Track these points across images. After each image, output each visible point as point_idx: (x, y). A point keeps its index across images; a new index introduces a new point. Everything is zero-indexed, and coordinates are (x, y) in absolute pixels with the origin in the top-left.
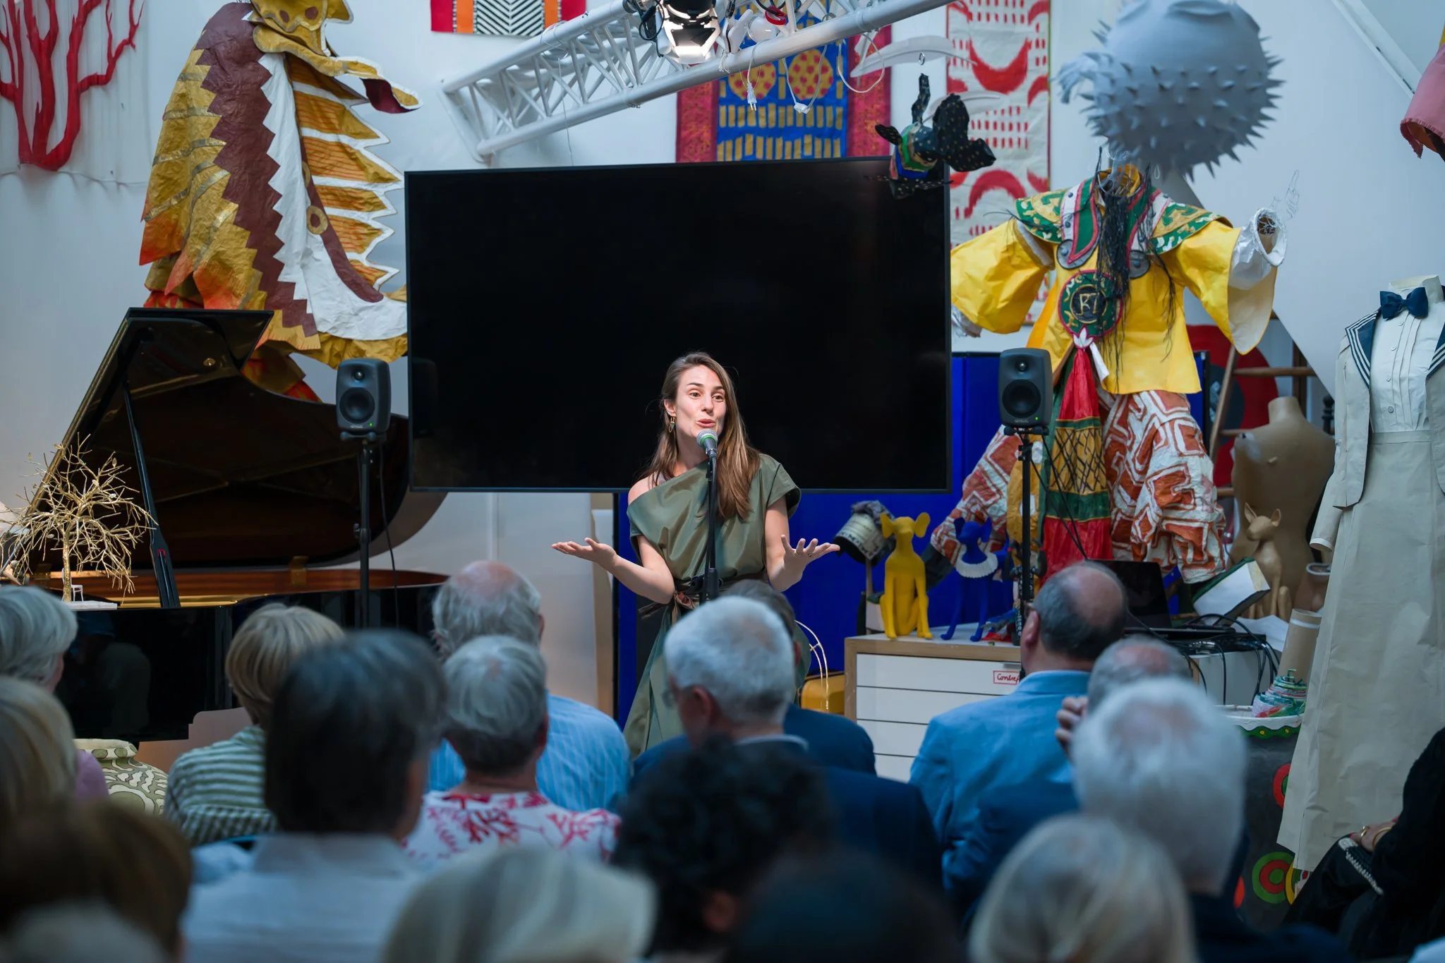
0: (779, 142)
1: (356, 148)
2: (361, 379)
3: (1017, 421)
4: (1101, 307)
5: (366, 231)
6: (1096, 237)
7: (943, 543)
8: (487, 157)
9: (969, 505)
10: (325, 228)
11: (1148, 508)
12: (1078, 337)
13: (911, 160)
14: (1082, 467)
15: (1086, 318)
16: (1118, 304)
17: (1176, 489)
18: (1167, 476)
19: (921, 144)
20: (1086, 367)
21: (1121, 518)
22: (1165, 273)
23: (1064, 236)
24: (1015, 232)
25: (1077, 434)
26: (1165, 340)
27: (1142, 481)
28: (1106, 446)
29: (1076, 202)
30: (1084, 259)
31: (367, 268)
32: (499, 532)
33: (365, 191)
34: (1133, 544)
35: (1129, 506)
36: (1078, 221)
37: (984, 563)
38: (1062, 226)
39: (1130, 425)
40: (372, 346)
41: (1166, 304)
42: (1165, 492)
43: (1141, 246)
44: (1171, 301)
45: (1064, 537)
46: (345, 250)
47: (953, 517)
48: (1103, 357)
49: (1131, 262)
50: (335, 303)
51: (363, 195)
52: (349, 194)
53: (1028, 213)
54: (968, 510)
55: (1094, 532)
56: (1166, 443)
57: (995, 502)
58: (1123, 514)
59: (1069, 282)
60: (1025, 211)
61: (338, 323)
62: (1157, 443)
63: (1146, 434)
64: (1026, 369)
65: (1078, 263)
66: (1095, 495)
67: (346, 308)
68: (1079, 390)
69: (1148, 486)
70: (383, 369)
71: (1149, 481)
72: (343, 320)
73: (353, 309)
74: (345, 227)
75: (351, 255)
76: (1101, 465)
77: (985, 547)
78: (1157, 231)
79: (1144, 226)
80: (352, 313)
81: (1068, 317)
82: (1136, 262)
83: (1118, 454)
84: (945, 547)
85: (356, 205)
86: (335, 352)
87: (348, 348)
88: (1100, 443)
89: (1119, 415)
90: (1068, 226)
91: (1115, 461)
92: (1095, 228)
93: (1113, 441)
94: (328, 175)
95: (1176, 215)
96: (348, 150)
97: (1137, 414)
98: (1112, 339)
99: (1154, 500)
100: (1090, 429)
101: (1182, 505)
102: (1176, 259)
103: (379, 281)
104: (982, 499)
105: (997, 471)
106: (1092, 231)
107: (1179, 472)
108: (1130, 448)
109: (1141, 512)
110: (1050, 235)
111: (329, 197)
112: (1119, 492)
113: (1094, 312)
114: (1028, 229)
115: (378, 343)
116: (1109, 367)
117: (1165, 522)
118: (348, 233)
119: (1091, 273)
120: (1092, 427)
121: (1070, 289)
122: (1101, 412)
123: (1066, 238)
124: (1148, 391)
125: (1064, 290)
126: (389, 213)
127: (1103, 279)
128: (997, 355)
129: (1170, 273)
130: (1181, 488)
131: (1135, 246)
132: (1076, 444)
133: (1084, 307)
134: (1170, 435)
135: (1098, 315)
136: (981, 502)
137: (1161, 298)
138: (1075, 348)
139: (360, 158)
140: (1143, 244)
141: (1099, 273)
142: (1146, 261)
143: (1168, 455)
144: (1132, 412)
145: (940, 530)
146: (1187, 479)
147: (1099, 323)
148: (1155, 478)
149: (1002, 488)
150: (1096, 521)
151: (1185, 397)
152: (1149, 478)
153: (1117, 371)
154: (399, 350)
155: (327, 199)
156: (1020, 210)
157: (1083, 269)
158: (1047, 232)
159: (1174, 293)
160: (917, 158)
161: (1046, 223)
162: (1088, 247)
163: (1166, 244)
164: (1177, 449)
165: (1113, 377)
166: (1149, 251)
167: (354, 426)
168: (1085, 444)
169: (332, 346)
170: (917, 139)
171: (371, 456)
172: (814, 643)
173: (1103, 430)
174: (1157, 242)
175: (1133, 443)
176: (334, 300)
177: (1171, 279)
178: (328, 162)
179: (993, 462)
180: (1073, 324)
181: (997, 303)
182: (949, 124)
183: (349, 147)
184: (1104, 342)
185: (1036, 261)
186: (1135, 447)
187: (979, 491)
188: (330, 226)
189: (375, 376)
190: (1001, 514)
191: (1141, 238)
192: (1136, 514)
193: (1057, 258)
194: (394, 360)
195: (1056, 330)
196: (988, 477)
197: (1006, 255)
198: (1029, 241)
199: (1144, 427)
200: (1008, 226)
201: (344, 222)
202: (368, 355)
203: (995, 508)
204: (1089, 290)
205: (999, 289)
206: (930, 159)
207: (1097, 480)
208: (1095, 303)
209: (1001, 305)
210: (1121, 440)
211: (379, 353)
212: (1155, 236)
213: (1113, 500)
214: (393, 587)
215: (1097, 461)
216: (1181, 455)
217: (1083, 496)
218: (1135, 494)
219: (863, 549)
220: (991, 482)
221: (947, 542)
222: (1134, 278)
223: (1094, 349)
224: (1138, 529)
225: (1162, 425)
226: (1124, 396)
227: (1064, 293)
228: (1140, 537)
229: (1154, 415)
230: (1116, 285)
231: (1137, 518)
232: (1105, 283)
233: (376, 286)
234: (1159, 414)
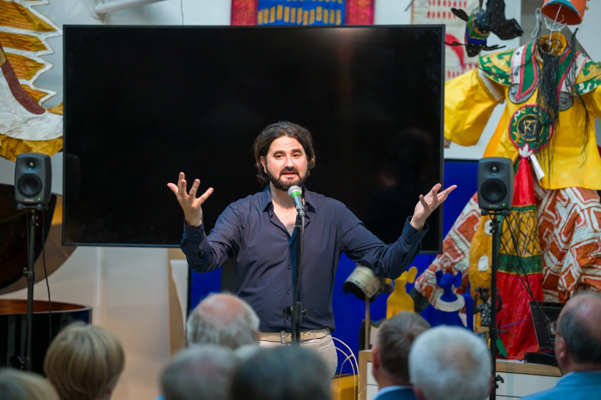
0: (300, 11)
1: (25, 6)
2: (33, 167)
3: (491, 206)
4: (539, 130)
5: (32, 65)
6: (536, 81)
7: (424, 288)
8: (102, 16)
9: (442, 262)
10: (4, 62)
11: (571, 267)
12: (522, 149)
13: (474, 32)
14: (524, 238)
15: (527, 137)
16: (551, 128)
17: (592, 255)
18: (586, 246)
19: (478, 22)
20: (527, 171)
21: (550, 274)
22: (584, 107)
23: (513, 81)
24: (478, 78)
25: (521, 216)
26: (581, 153)
27: (566, 248)
28: (539, 224)
29: (522, 58)
30: (527, 97)
31: (33, 91)
32: (105, 274)
33: (33, 37)
34: (560, 291)
35: (556, 265)
36: (523, 71)
37: (456, 302)
38: (512, 74)
39: (557, 210)
40: (36, 145)
41: (583, 128)
42: (584, 257)
43: (568, 89)
44: (586, 126)
45: (510, 285)
46: (18, 77)
47: (431, 270)
48: (540, 163)
49: (560, 99)
50: (10, 114)
51: (31, 40)
52: (21, 39)
53: (488, 65)
54: (442, 265)
55: (532, 282)
56: (585, 223)
57: (460, 260)
58: (552, 271)
59: (517, 113)
60: (486, 63)
61: (13, 128)
62: (578, 223)
63: (570, 216)
64: (497, 171)
65: (524, 99)
66: (533, 257)
67: (19, 118)
68: (522, 186)
69: (571, 252)
70: (48, 160)
71: (572, 249)
72: (16, 126)
73: (23, 119)
74: (17, 62)
75: (22, 81)
76: (537, 237)
77: (454, 290)
78: (579, 79)
79: (570, 75)
80: (23, 121)
81: (515, 136)
82: (563, 100)
83: (547, 229)
84: (426, 290)
85: (25, 46)
86: (10, 148)
87: (19, 145)
88: (536, 222)
89: (549, 203)
90: (516, 74)
91: (545, 234)
92: (535, 75)
93: (544, 221)
94: (5, 25)
95: (592, 69)
96: (20, 8)
97: (563, 203)
98: (546, 151)
99: (576, 262)
100: (530, 213)
101: (595, 266)
102: (592, 98)
103: (43, 100)
104: (452, 258)
105: (461, 239)
106: (533, 78)
107: (594, 243)
108: (557, 226)
109: (567, 270)
110: (503, 80)
111: (6, 40)
112: (548, 255)
113: (533, 133)
114: (487, 75)
115: (41, 143)
116: (544, 170)
117: (583, 277)
118: (19, 66)
119: (532, 106)
120: (532, 211)
121: (518, 118)
122: (537, 201)
123: (515, 82)
124: (571, 188)
125: (513, 117)
126: (48, 52)
127: (541, 111)
128: (477, 161)
129: (587, 108)
130: (595, 254)
131: (564, 89)
132: (519, 222)
133: (527, 130)
134: (587, 218)
136: (450, 260)
137: (580, 124)
138: (519, 157)
139: (29, 14)
140: (569, 88)
141: (538, 107)
142: (570, 99)
143: (586, 231)
144: (559, 201)
145: (421, 278)
146: (600, 248)
147: (537, 140)
148: (577, 247)
149: (465, 250)
150: (534, 275)
151: (596, 192)
152: (573, 246)
153: (549, 173)
154: (56, 148)
155: (5, 42)
156: (483, 63)
157: (528, 103)
158: (501, 78)
159: (589, 121)
160: (477, 31)
161: (501, 72)
162: (530, 89)
163: (585, 88)
164: (593, 227)
165: (547, 177)
166: (573, 93)
167: (27, 200)
168: (526, 222)
169: (8, 144)
170: (476, 18)
171: (38, 221)
172: (349, 354)
173: (538, 213)
174: (579, 87)
175: (559, 222)
176: (10, 112)
177: (587, 112)
178: (5, 15)
179: (459, 233)
180: (519, 141)
181: (464, 125)
182: (494, 8)
183: (20, 5)
184: (540, 154)
185: (491, 97)
186: (561, 225)
187: (449, 252)
188: (7, 61)
189: (43, 165)
190: (465, 268)
191: (567, 84)
192: (563, 270)
193: (508, 96)
194: (52, 155)
195: (507, 145)
196: (456, 244)
197: (471, 93)
198: (487, 84)
199: (568, 212)
200: (473, 74)
201: (17, 58)
202: (34, 151)
203: (460, 265)
204: (531, 118)
205: (465, 116)
206: (485, 31)
207: (534, 247)
208: (535, 127)
209: (466, 127)
210: (550, 220)
211: (42, 149)
212: (578, 82)
213: (544, 261)
214: (48, 312)
215: (534, 234)
216: (595, 231)
217: (524, 258)
218: (561, 256)
219: (365, 290)
220: (458, 247)
221: (427, 287)
222: (561, 111)
223: (533, 158)
224: (564, 281)
225: (582, 211)
226: (553, 191)
227: (512, 120)
228: (566, 286)
229: (575, 204)
230: (550, 116)
231: (563, 273)
232: (542, 113)
233: (40, 104)
234: (580, 203)
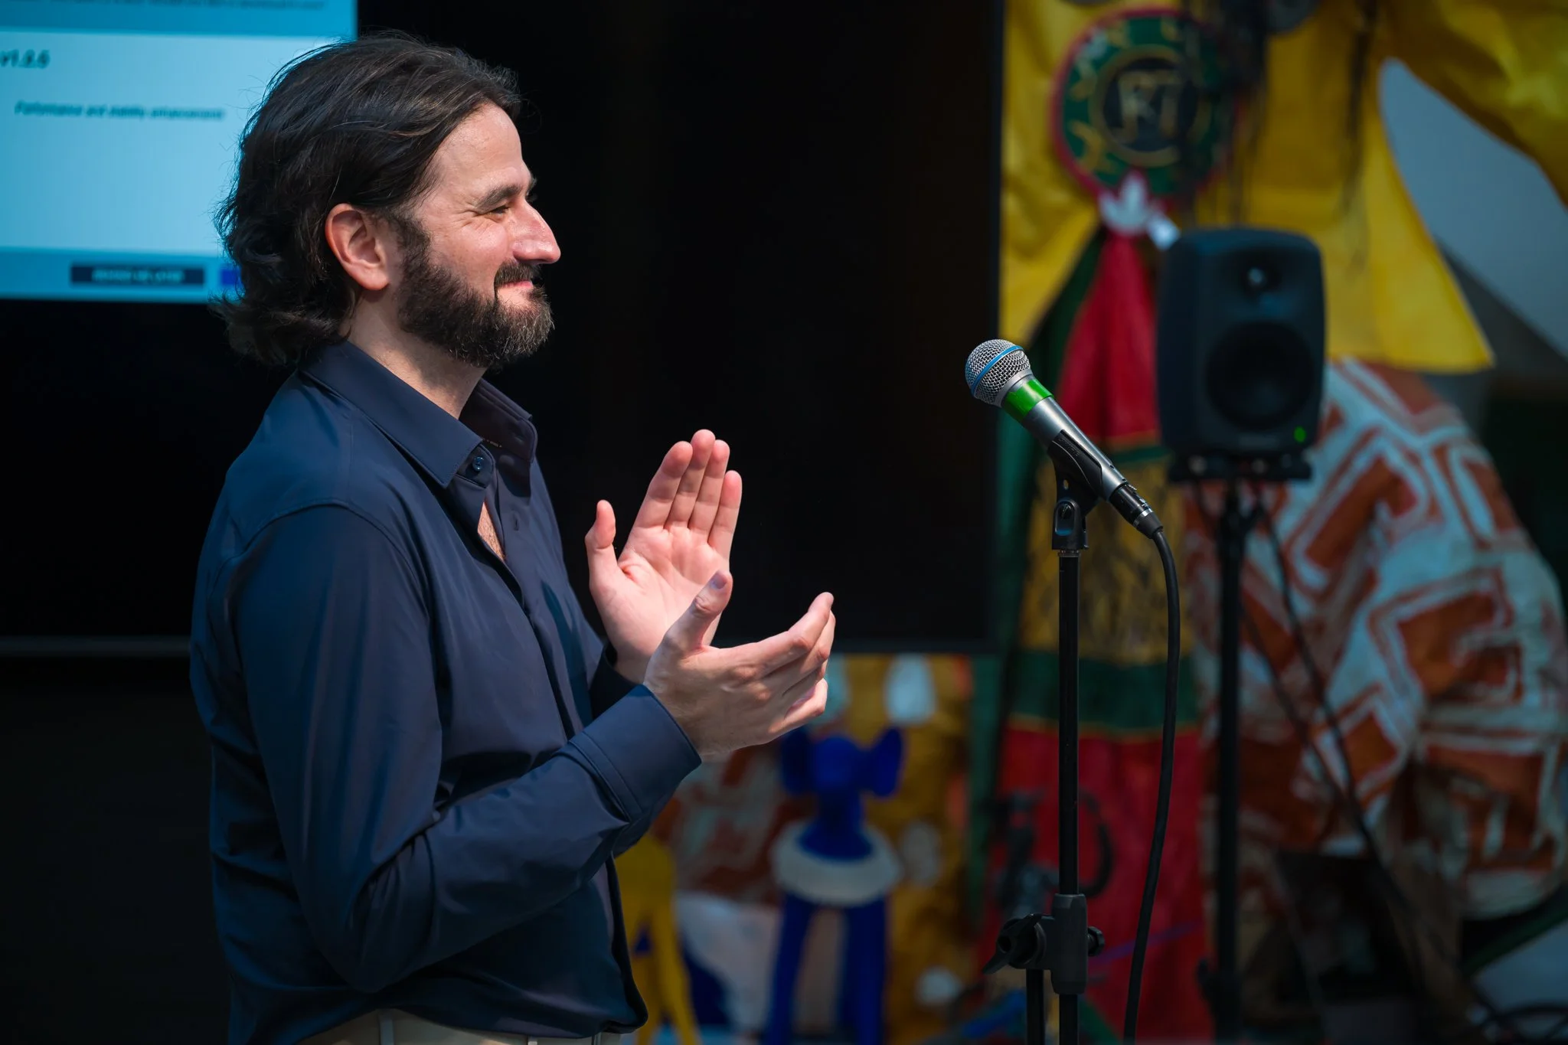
3: (1250, 441)
4: (1186, 115)
11: (1375, 699)
12: (1116, 199)
15: (1139, 145)
17: (1469, 645)
41: (1342, 110)
44: (1354, 102)
56: (1434, 509)
59: (1087, 42)
62: (1398, 509)
63: (1345, 484)
69: (1375, 637)
71: (1376, 623)
81: (1081, 143)
99: (1406, 676)
101: (1479, 689)
107: (1478, 593)
113: (1164, 130)
117: (1425, 741)
119: (1156, 14)
121: (1092, 61)
125: (1069, 61)
127: (1195, 36)
130: (1481, 640)
133: (1135, 116)
134: (1441, 488)
135: (1181, 139)
137: (1328, 94)
138: (1099, 234)
141: (1180, 14)
143: (1443, 545)
146: (1499, 617)
147: (1186, 162)
152: (1380, 612)
159: (1363, 80)
164: (1470, 528)
180: (1099, 164)
186: (1288, 521)
195: (1032, 182)
199: (1333, 464)
204: (1150, 64)
208: (1170, 103)
216: (1482, 545)
222: (1277, 35)
225: (1413, 458)
227: (1070, 75)
229: (1369, 432)
232: (1201, 46)
234: (1393, 427)
